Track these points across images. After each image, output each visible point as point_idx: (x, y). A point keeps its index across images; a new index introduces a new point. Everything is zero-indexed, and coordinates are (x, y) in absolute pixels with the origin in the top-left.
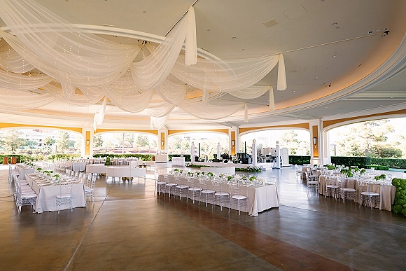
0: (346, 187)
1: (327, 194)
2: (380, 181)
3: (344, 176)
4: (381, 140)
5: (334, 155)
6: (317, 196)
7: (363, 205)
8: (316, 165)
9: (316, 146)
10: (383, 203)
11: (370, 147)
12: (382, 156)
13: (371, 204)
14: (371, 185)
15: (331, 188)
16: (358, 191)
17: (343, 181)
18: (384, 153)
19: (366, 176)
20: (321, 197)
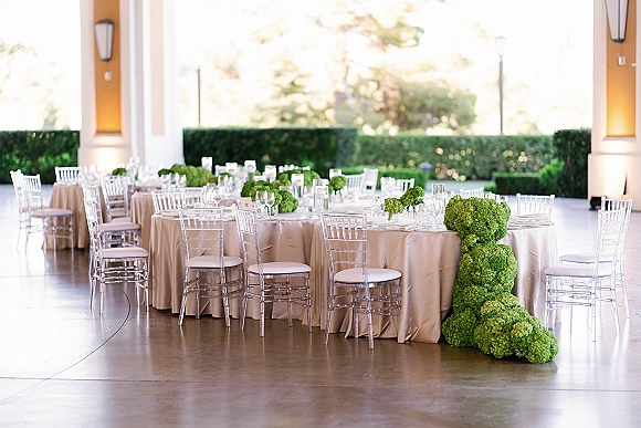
0: (269, 256)
1: (188, 306)
2: (404, 218)
3: (263, 207)
4: (397, 42)
5: (193, 125)
6: (141, 323)
7: (338, 334)
8: (118, 172)
9: (108, 69)
10: (412, 313)
11: (352, 80)
12: (403, 122)
13: (367, 323)
14: (373, 236)
15: (203, 274)
16: (319, 273)
17: (262, 229)
18: (412, 107)
19: (347, 203)
20: (161, 322)
